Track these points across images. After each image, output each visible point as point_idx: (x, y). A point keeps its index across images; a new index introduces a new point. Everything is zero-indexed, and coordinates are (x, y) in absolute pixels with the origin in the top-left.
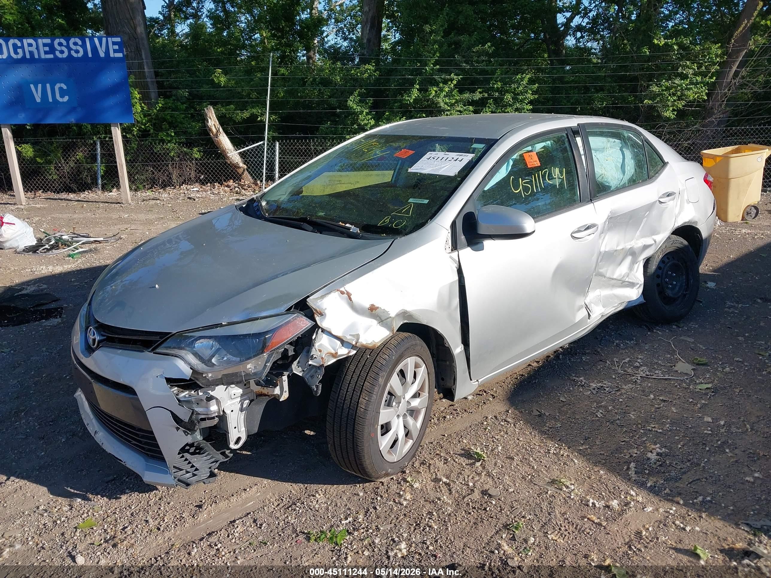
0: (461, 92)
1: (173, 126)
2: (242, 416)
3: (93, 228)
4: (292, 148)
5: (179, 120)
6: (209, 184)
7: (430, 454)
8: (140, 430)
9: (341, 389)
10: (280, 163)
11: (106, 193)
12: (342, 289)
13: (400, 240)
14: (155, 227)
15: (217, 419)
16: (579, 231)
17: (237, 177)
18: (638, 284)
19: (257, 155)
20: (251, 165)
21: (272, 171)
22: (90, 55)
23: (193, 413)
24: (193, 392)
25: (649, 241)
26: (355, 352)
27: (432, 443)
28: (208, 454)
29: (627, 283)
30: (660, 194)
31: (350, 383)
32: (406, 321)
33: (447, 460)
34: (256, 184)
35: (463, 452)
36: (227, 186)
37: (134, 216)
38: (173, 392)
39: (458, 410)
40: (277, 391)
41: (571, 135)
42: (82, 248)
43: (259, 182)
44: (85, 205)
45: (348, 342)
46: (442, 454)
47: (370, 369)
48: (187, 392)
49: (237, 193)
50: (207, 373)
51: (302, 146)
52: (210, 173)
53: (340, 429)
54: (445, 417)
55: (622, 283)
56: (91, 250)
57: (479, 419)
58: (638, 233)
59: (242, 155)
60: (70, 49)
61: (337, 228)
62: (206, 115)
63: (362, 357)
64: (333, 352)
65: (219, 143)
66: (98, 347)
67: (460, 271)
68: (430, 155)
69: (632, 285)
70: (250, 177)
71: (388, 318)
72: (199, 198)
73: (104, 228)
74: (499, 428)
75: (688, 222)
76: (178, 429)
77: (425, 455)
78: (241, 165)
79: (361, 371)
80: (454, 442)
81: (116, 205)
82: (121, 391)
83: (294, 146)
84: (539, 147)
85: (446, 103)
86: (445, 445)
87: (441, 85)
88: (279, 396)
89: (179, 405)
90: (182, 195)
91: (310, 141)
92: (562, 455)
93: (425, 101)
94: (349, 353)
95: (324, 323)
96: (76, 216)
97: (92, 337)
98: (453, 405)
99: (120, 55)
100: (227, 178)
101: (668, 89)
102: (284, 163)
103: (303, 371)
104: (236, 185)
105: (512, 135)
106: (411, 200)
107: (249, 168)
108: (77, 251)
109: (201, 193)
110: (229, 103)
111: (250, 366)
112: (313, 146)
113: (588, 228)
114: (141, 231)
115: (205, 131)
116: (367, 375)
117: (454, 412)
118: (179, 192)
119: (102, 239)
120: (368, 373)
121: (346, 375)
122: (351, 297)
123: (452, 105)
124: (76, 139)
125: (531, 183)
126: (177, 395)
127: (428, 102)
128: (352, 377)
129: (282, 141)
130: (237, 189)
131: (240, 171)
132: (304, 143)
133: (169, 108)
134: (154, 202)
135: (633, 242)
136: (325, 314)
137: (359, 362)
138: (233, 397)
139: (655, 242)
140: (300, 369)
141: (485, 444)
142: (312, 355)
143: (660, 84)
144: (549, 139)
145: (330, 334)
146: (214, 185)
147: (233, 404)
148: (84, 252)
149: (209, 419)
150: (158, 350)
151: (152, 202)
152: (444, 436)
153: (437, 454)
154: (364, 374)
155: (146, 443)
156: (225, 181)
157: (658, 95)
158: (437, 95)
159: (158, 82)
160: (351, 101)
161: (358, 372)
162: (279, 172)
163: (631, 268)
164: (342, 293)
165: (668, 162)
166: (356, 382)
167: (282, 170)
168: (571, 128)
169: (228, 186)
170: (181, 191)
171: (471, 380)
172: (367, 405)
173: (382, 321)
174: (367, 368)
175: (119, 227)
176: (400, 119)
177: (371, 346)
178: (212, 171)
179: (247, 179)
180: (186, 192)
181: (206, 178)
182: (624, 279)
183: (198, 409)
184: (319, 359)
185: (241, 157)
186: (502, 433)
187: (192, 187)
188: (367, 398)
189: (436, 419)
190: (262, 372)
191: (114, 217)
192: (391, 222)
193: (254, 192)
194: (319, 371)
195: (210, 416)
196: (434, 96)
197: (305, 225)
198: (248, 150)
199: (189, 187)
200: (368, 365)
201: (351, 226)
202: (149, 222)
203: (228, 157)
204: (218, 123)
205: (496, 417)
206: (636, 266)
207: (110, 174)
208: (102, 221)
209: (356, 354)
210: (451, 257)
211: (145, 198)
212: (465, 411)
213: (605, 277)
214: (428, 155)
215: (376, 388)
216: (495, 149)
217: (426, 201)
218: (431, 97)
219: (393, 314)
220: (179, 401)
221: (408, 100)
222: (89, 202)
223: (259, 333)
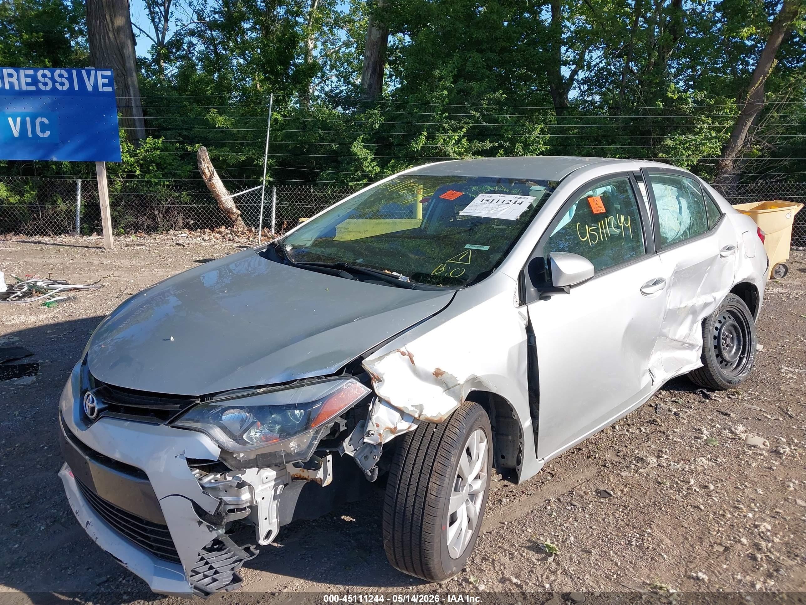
0: (470, 140)
1: (162, 168)
2: (275, 504)
3: (71, 274)
4: (290, 194)
5: (168, 162)
6: (199, 230)
7: (492, 546)
8: (149, 523)
9: (403, 471)
10: (277, 209)
11: (85, 237)
12: (403, 349)
13: (464, 292)
14: (141, 275)
15: (248, 510)
16: (647, 286)
17: (229, 223)
18: (698, 346)
19: (252, 200)
20: (245, 211)
21: (268, 217)
22: (76, 88)
23: (220, 504)
24: (219, 476)
25: (708, 298)
26: (416, 426)
27: (490, 533)
28: (229, 551)
29: (687, 345)
30: (721, 248)
31: (414, 464)
32: (473, 389)
33: (513, 554)
34: (251, 231)
35: (529, 544)
36: (218, 233)
37: (117, 262)
38: (195, 475)
39: (514, 491)
40: (320, 474)
41: (633, 180)
42: (59, 296)
43: (253, 229)
44: (61, 250)
45: (409, 415)
46: (505, 547)
47: (439, 446)
48: (212, 476)
49: (229, 240)
50: (238, 453)
51: (301, 192)
52: (201, 219)
53: (403, 521)
54: (501, 501)
55: (682, 345)
56: (69, 299)
57: (541, 502)
58: (699, 290)
59: (236, 200)
60: (54, 81)
61: (383, 277)
62: (200, 156)
63: (426, 430)
64: (392, 427)
65: (213, 186)
66: (97, 419)
67: (529, 330)
68: (483, 198)
69: (691, 346)
70: (243, 224)
71: (456, 385)
72: (188, 244)
73: (83, 275)
74: (566, 513)
75: (747, 279)
76: (200, 523)
77: (485, 548)
78: (235, 210)
79: (428, 449)
80: (517, 532)
81: (97, 250)
82: (127, 474)
83: (293, 192)
84: (600, 191)
85: (455, 152)
86: (508, 536)
87: (450, 133)
88: (322, 481)
89: (204, 493)
90: (169, 241)
91: (310, 187)
92: (647, 548)
93: (432, 149)
94: (409, 428)
95: (381, 390)
96: (51, 261)
97: (90, 405)
98: (507, 486)
99: (110, 89)
100: (218, 224)
101: (681, 143)
102: (281, 209)
103: (355, 450)
104: (229, 232)
105: (576, 176)
106: (468, 246)
107: (243, 213)
108: (53, 300)
109: (190, 239)
110: (223, 145)
111: (293, 445)
112: (314, 192)
113: (655, 283)
114: (125, 279)
115: (197, 174)
116: (436, 453)
117: (510, 494)
118: (166, 238)
119: (82, 286)
120: (437, 451)
121: (408, 453)
122: (414, 358)
123: (460, 154)
124: (54, 177)
125: (597, 230)
126: (200, 479)
127: (435, 149)
128: (417, 456)
129: (280, 186)
130: (229, 236)
131: (233, 217)
132: (303, 189)
133: (158, 149)
134: (139, 247)
135: (694, 299)
136: (384, 380)
137: (423, 436)
138: (265, 480)
139: (715, 299)
140: (352, 448)
141: (553, 533)
142: (369, 431)
143: (673, 138)
144: (609, 184)
145: (389, 404)
146: (204, 231)
147: (266, 489)
148: (61, 300)
149: (238, 510)
150: (177, 423)
151: (137, 248)
152: (504, 523)
153: (499, 547)
154: (432, 452)
155: (156, 541)
156: (216, 226)
157: (673, 149)
158: (446, 144)
159: (145, 121)
160: (355, 146)
161: (424, 449)
162: (276, 219)
163: (691, 328)
164: (403, 354)
165: (725, 214)
166: (423, 462)
167: (279, 217)
168: (632, 172)
169: (220, 233)
170: (169, 237)
171: (537, 458)
172: (439, 491)
173: (449, 389)
174: (435, 445)
175: (100, 273)
176: (407, 167)
177: (436, 419)
178: (202, 216)
179: (241, 225)
180: (174, 238)
181: (196, 223)
182: (685, 341)
183: (227, 499)
184: (376, 436)
185: (235, 202)
186: (571, 520)
187: (180, 232)
188: (438, 483)
189: (490, 503)
190: (306, 452)
191: (95, 262)
192: (447, 271)
193: (248, 239)
194: (375, 451)
195: (241, 507)
196: (442, 144)
197: (344, 273)
198: (243, 195)
199: (177, 232)
200: (436, 440)
201: (398, 275)
202: (135, 269)
203: (221, 202)
204: (212, 165)
205: (559, 500)
206: (695, 326)
207: (90, 217)
208: (81, 266)
209: (418, 428)
210: (520, 313)
211: (129, 244)
212: (523, 492)
213: (667, 338)
214: (480, 197)
215: (448, 470)
216: (559, 192)
217: (486, 248)
218: (439, 145)
219: (461, 381)
220: (203, 487)
221: (416, 147)
222: (65, 246)
223: (306, 403)
